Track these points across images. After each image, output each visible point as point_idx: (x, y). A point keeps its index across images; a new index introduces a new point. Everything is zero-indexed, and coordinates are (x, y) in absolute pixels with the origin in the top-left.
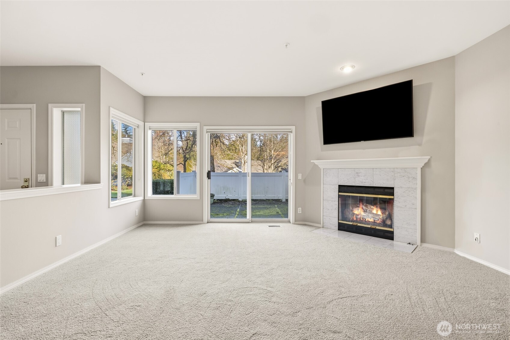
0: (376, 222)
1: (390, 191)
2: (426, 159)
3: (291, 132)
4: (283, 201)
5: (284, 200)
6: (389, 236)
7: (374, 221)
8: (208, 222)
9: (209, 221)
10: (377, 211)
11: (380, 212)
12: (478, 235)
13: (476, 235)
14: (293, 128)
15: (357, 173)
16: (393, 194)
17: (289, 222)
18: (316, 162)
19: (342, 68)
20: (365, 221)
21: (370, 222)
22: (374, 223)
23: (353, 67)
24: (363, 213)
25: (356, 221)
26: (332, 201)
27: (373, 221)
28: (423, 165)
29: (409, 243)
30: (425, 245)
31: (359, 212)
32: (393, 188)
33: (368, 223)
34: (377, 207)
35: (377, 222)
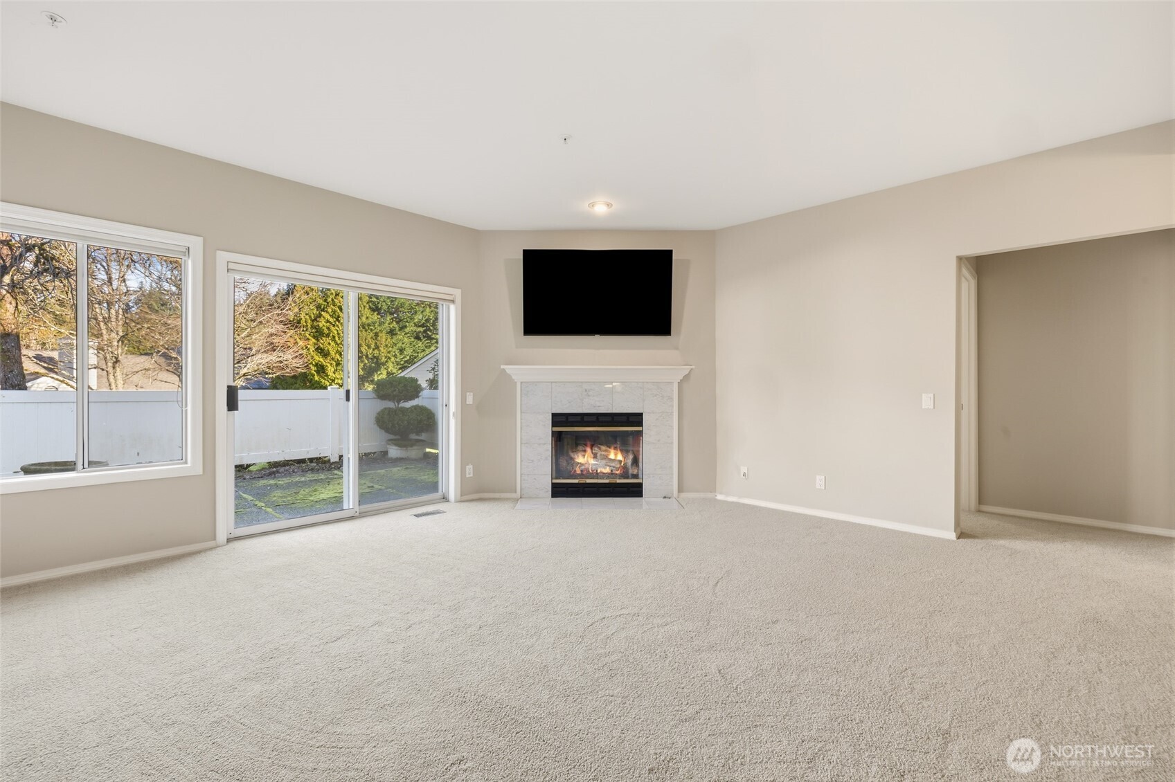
0: (614, 472)
1: (635, 419)
2: (686, 370)
3: (453, 301)
4: (332, 461)
5: (334, 459)
6: (634, 490)
7: (612, 471)
8: (229, 541)
9: (232, 536)
10: (616, 455)
11: (620, 457)
12: (746, 468)
13: (744, 469)
14: (457, 293)
15: (586, 391)
16: (640, 423)
17: (445, 499)
18: (509, 369)
19: (592, 205)
20: (597, 473)
21: (604, 473)
22: (612, 474)
23: (609, 205)
24: (592, 461)
25: (582, 475)
26: (540, 444)
27: (609, 472)
28: (681, 378)
29: (665, 497)
30: (683, 495)
31: (585, 460)
32: (641, 415)
33: (604, 475)
34: (615, 448)
35: (617, 472)
